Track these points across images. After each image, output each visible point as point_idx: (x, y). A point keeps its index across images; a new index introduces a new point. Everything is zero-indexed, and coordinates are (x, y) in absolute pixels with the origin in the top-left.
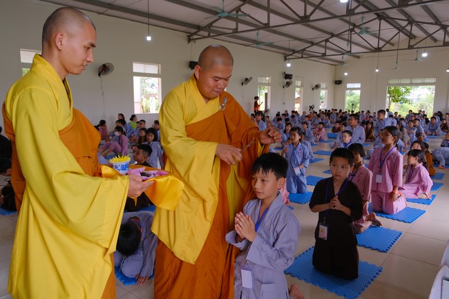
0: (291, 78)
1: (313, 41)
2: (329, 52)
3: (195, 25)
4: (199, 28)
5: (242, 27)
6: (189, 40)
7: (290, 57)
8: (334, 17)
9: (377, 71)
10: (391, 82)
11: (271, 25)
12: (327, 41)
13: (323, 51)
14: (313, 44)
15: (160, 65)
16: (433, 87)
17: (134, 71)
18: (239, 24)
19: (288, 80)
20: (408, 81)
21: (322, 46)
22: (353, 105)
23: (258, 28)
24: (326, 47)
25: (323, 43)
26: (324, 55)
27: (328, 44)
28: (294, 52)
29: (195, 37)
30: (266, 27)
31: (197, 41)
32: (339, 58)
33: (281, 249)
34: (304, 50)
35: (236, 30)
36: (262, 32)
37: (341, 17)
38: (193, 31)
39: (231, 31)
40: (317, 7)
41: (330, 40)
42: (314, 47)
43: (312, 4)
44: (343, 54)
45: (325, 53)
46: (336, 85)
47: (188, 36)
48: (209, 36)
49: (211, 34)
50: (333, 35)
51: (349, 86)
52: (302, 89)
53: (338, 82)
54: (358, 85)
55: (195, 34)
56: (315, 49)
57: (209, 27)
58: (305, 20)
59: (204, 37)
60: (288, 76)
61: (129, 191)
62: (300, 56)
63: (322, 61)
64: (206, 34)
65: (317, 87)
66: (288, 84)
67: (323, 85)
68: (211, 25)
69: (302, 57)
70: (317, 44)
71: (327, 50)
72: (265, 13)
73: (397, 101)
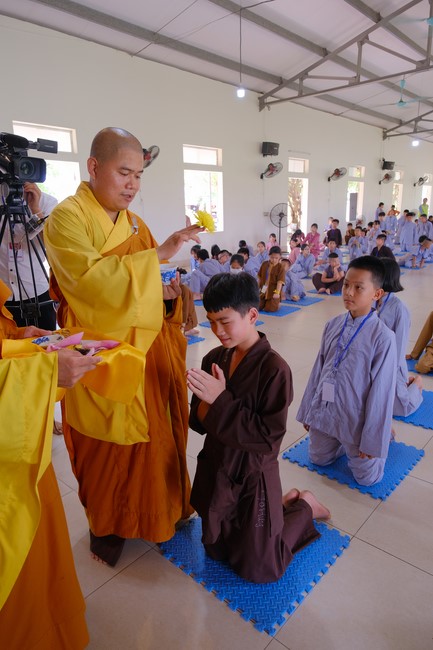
0: (391, 168)
4: (281, 82)
15: (220, 150)
17: (186, 160)
19: (386, 171)
28: (401, 123)
29: (269, 99)
31: (272, 106)
60: (387, 165)
65: (422, 181)
66: (387, 178)
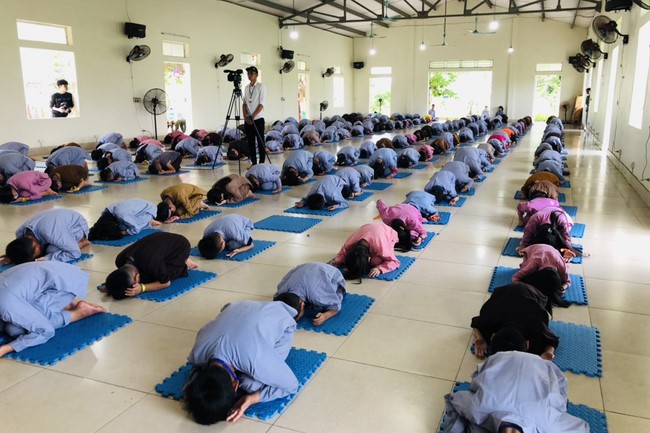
0: (291, 57)
2: (349, 16)
7: (288, 21)
10: (435, 65)
13: (340, 13)
14: (324, 1)
15: (70, 28)
16: (490, 74)
19: (287, 60)
20: (456, 64)
22: (380, 101)
24: (345, 9)
28: (295, 13)
34: (311, 10)
42: (326, 6)
45: (344, 18)
46: (355, 70)
51: (374, 70)
52: (308, 76)
53: (358, 65)
54: (388, 70)
56: (328, 9)
60: (286, 54)
63: (335, 29)
65: (330, 72)
66: (288, 67)
67: (337, 70)
69: (308, 23)
71: (347, 14)
73: (439, 94)
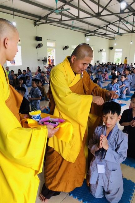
1: (100, 26)
2: (108, 33)
3: (38, 16)
5: (64, 18)
6: (35, 25)
7: (88, 35)
8: (113, 14)
9: (131, 43)
11: (80, 17)
12: (107, 26)
14: (100, 28)
18: (63, 16)
21: (104, 29)
22: (118, 60)
23: (73, 19)
24: (106, 30)
25: (105, 28)
26: (105, 34)
27: (107, 28)
30: (78, 18)
32: (113, 36)
33: (121, 152)
34: (95, 31)
35: (61, 20)
36: (75, 21)
37: (116, 14)
38: (37, 19)
39: (58, 20)
40: (105, 8)
41: (108, 26)
42: (100, 29)
43: (102, 7)
44: (115, 34)
45: (106, 33)
46: (110, 50)
47: (34, 22)
48: (46, 23)
49: (48, 22)
50: (110, 23)
51: (116, 50)
52: (94, 52)
53: (111, 48)
54: (121, 50)
55: (38, 21)
56: (101, 30)
57: (46, 18)
58: (98, 15)
59: (44, 23)
61: (48, 135)
62: (93, 34)
64: (44, 21)
67: (104, 50)
68: (47, 16)
69: (94, 35)
70: (102, 28)
72: (77, 10)
